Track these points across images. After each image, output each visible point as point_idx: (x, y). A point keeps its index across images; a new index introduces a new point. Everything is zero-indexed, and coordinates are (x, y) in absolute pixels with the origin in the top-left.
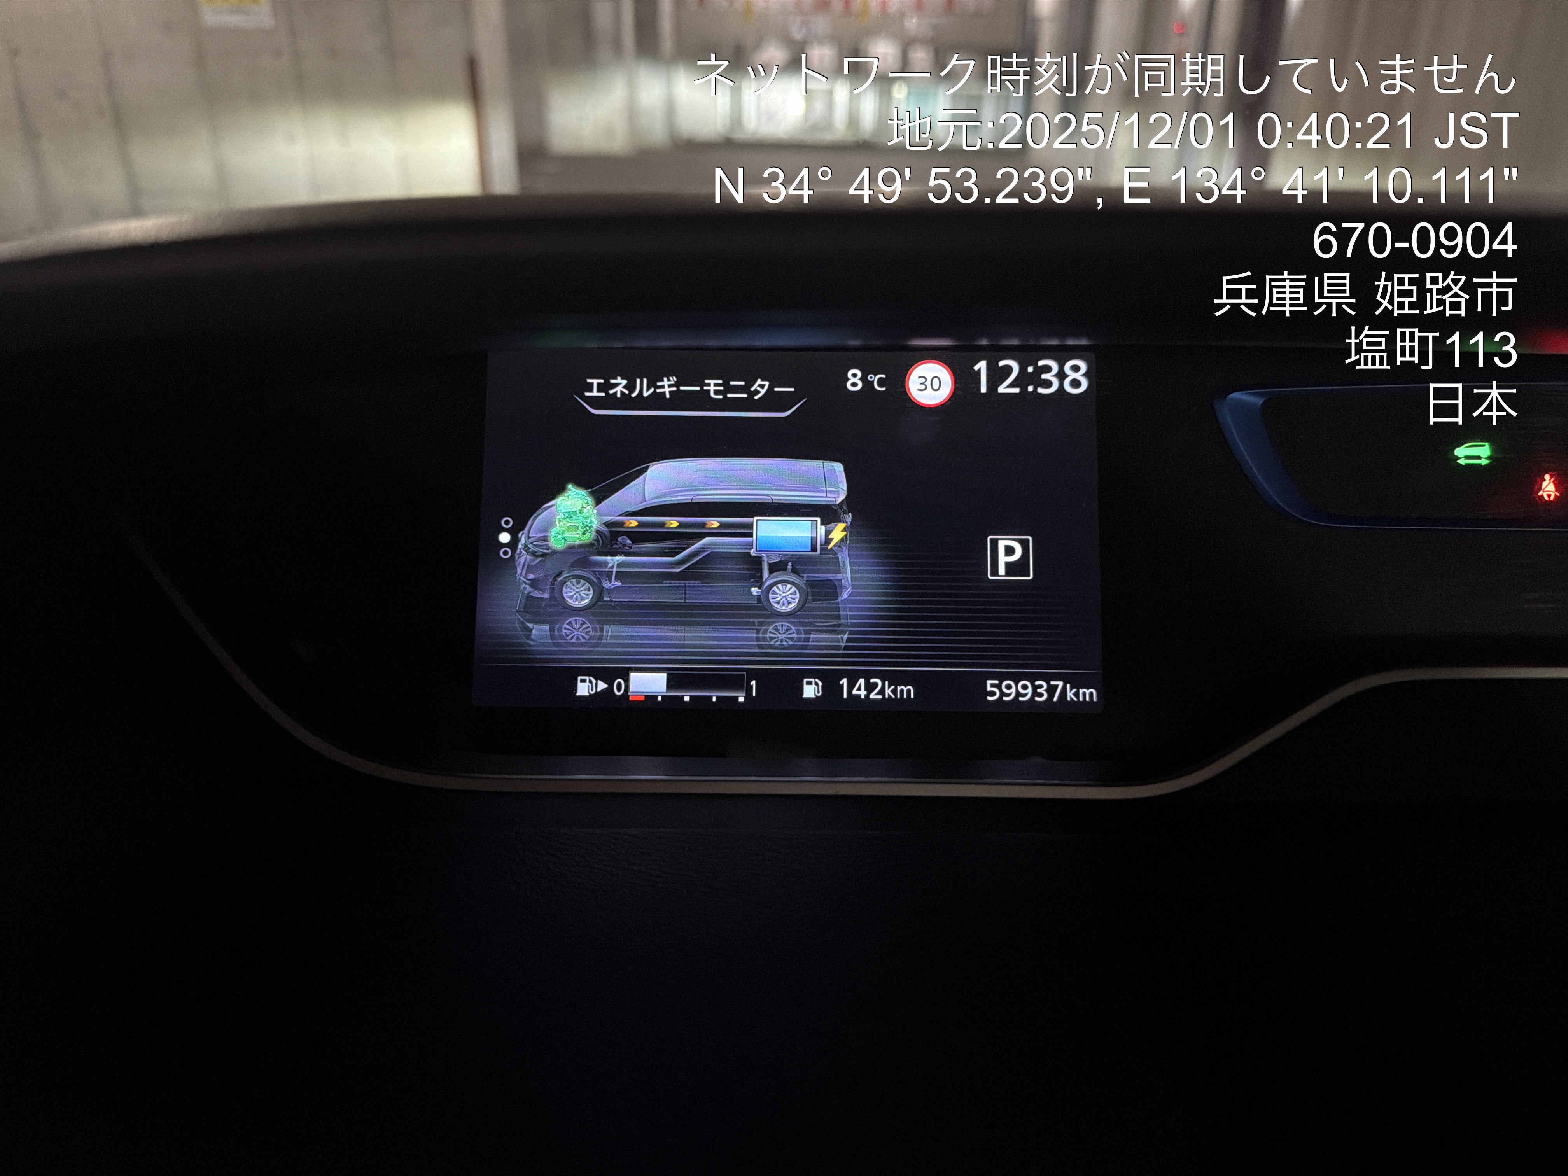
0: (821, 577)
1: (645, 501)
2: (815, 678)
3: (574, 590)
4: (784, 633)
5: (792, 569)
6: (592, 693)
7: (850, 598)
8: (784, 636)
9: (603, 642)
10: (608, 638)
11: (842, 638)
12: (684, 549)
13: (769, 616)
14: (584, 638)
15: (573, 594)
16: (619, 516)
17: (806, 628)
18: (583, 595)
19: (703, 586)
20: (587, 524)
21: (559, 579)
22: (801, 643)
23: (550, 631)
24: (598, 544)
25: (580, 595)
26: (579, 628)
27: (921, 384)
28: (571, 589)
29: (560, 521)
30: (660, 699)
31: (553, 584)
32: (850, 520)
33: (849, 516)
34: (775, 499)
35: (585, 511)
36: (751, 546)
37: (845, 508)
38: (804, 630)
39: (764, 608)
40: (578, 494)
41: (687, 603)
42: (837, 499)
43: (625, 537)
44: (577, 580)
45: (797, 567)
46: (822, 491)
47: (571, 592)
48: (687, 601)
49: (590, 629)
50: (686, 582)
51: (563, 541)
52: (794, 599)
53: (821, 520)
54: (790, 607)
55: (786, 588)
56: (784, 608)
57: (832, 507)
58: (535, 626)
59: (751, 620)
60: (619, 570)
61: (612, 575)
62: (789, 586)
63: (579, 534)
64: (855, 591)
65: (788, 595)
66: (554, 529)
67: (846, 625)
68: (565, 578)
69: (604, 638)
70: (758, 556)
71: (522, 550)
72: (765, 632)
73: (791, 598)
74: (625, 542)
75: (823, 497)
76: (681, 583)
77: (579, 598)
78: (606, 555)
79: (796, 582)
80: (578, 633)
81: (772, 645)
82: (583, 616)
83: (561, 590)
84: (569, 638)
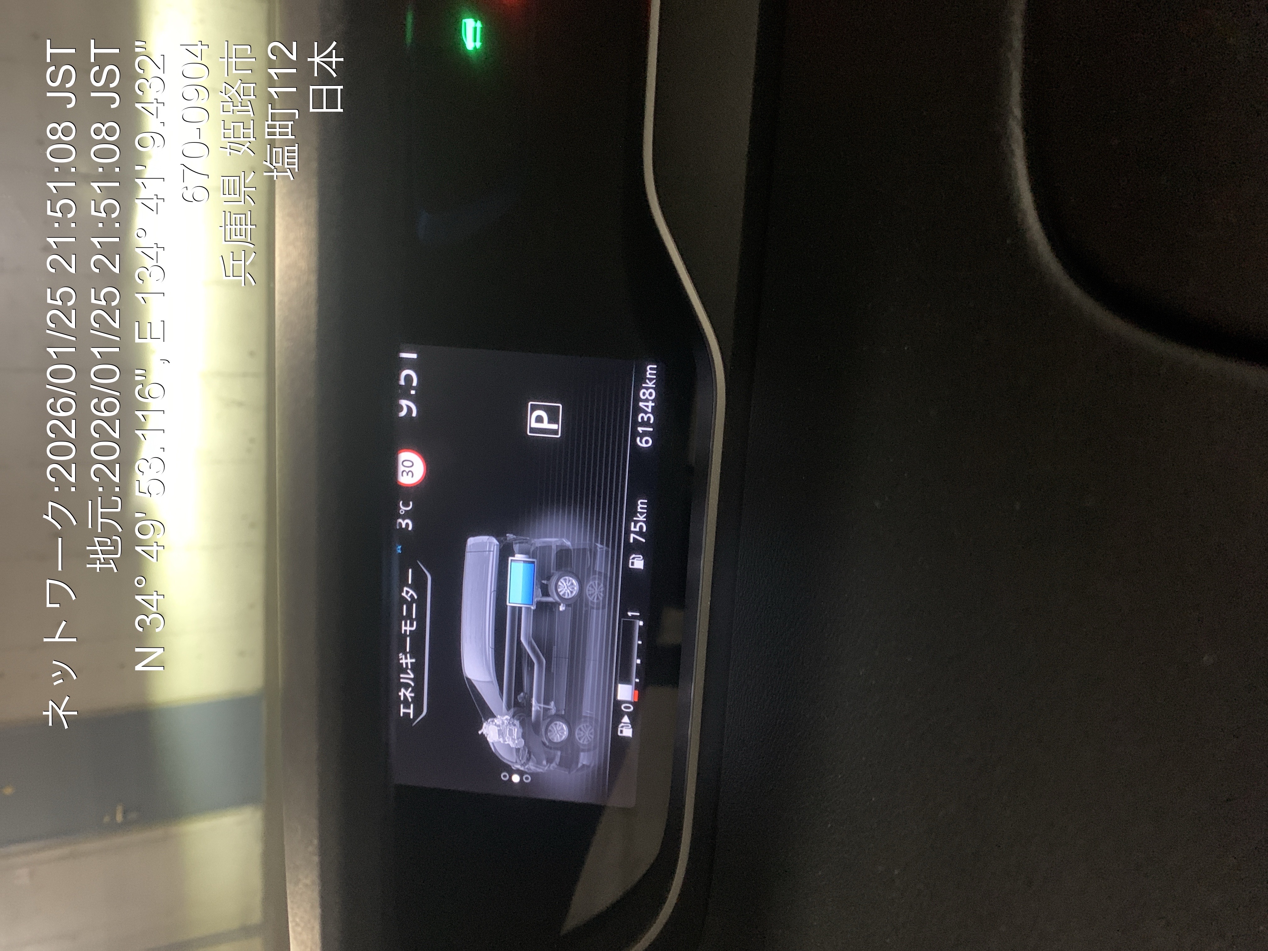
0: (554, 560)
1: (492, 682)
2: (629, 559)
3: (556, 734)
4: (595, 589)
5: (547, 580)
6: (630, 726)
7: (570, 539)
9: (594, 716)
10: (592, 713)
11: (600, 548)
13: (581, 600)
14: (591, 729)
16: (502, 700)
17: (592, 572)
19: (557, 644)
20: (507, 723)
21: (547, 744)
22: (603, 578)
23: (585, 752)
24: (522, 716)
25: (560, 730)
26: (584, 732)
28: (555, 736)
29: (505, 741)
31: (551, 748)
32: (512, 535)
33: (508, 536)
34: (494, 588)
35: (498, 723)
36: (528, 609)
37: (502, 539)
38: (593, 575)
39: (575, 604)
40: (485, 728)
41: (569, 656)
42: (495, 544)
43: (518, 697)
44: (549, 732)
45: (546, 577)
46: (489, 554)
47: (557, 736)
48: (567, 657)
49: (585, 725)
50: (553, 656)
51: (519, 740)
53: (511, 556)
54: (575, 584)
55: (561, 586)
56: (576, 588)
57: (502, 548)
58: (581, 761)
59: (584, 612)
60: (543, 703)
61: (545, 708)
62: (560, 583)
63: (514, 729)
64: (565, 536)
65: (566, 585)
66: (511, 745)
67: (590, 544)
68: (546, 739)
69: (591, 716)
70: (537, 604)
71: (526, 767)
72: (593, 603)
73: (569, 583)
74: (522, 697)
75: (493, 553)
76: (554, 660)
77: (562, 731)
78: (531, 711)
79: (557, 578)
80: (587, 733)
81: (603, 600)
82: (575, 729)
83: (556, 743)
84: (590, 739)
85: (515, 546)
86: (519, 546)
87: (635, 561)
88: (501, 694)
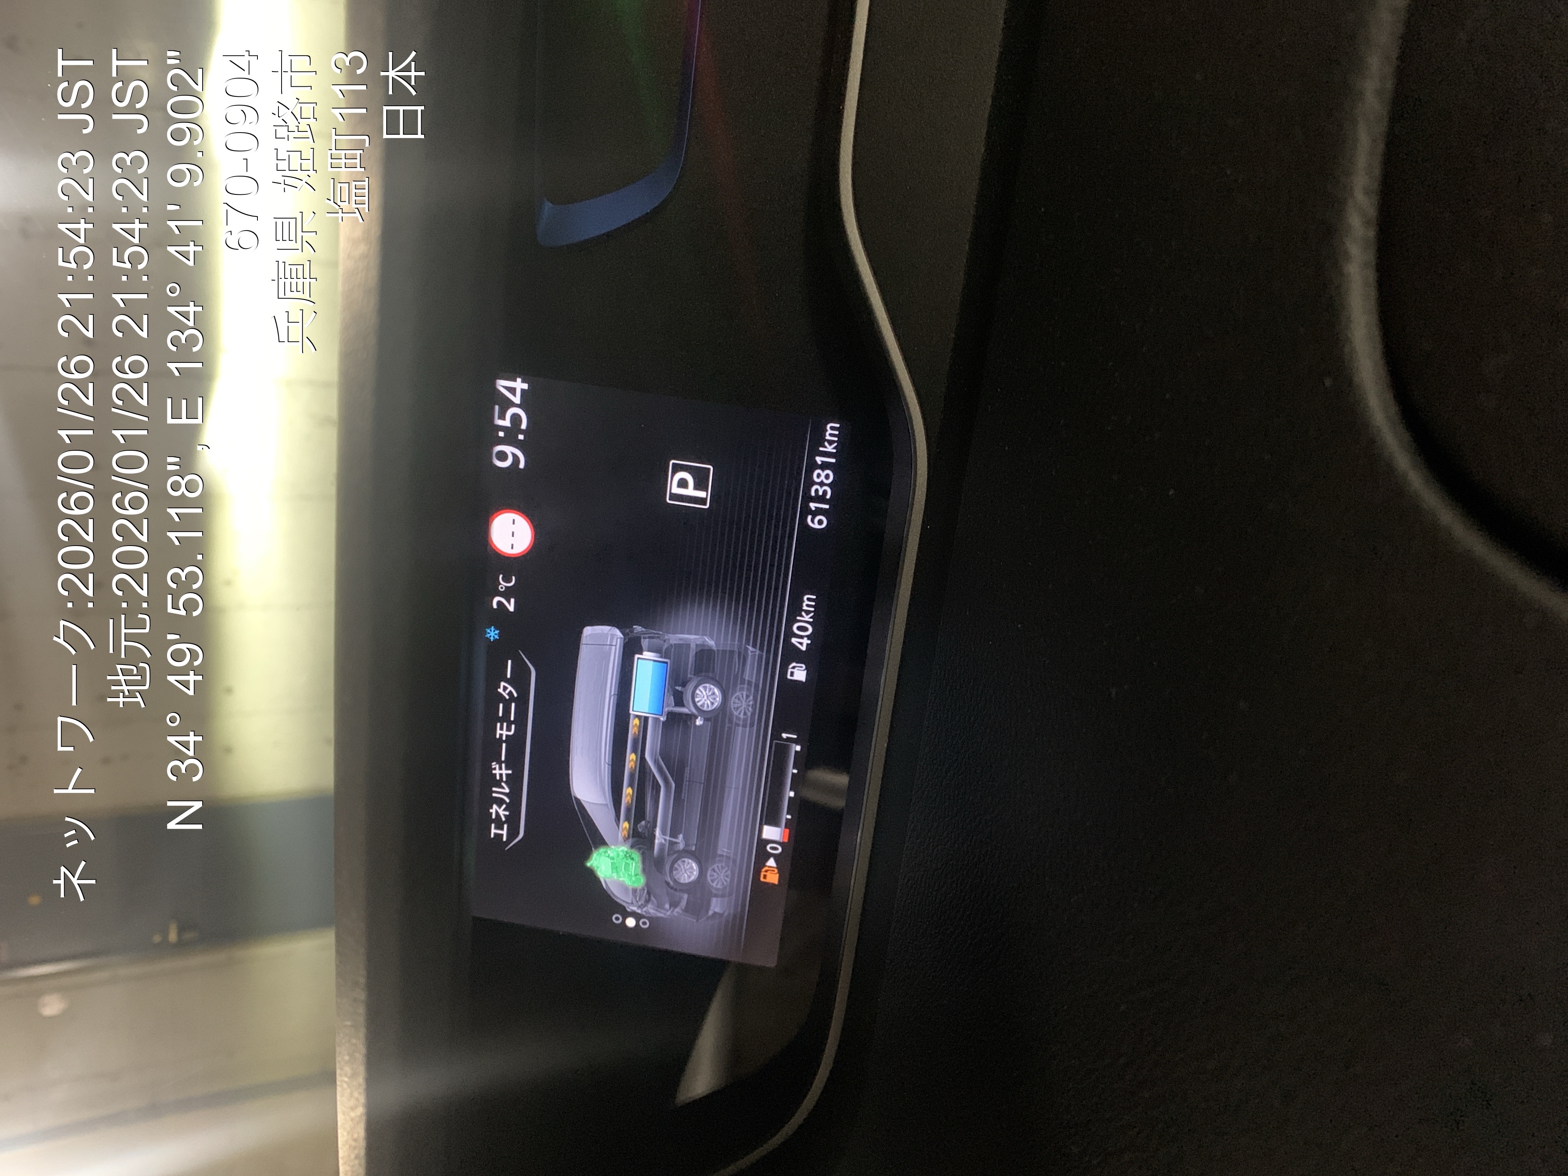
0: (692, 662)
1: (607, 805)
2: (788, 668)
3: (683, 874)
4: (742, 702)
5: (682, 687)
6: (776, 871)
7: (715, 638)
8: (744, 702)
9: (732, 856)
10: (729, 851)
11: (752, 652)
13: (724, 714)
14: (727, 871)
16: (619, 828)
17: (739, 681)
18: (688, 867)
19: (690, 765)
20: (623, 855)
21: (672, 883)
22: (753, 690)
23: (718, 897)
24: (643, 848)
25: (688, 869)
26: (718, 874)
28: (682, 875)
29: (620, 877)
30: (789, 817)
31: (676, 890)
32: (640, 627)
33: (636, 628)
34: (615, 692)
35: (611, 855)
36: (657, 720)
37: (628, 631)
38: (740, 684)
39: (716, 719)
40: (596, 860)
41: (704, 781)
42: (619, 637)
43: (639, 826)
44: (675, 870)
45: (681, 681)
46: (610, 649)
47: (685, 876)
48: (703, 782)
49: (720, 865)
50: (685, 780)
51: (637, 877)
52: (710, 689)
53: (638, 654)
54: (717, 694)
55: (699, 695)
56: (718, 699)
57: (626, 643)
58: (712, 908)
59: (726, 729)
60: (669, 835)
61: (672, 841)
62: (698, 692)
63: (632, 863)
64: (708, 633)
65: (706, 694)
66: (627, 882)
67: (740, 647)
68: (671, 879)
69: (728, 855)
70: (667, 715)
71: (644, 909)
72: (738, 718)
73: (709, 692)
74: (643, 826)
75: (616, 649)
76: (686, 783)
77: (691, 870)
78: (653, 843)
79: (694, 686)
80: (722, 875)
81: (751, 715)
82: (707, 870)
83: (682, 884)
84: (725, 883)
85: (644, 641)
86: (649, 641)
87: (795, 670)
88: (617, 820)
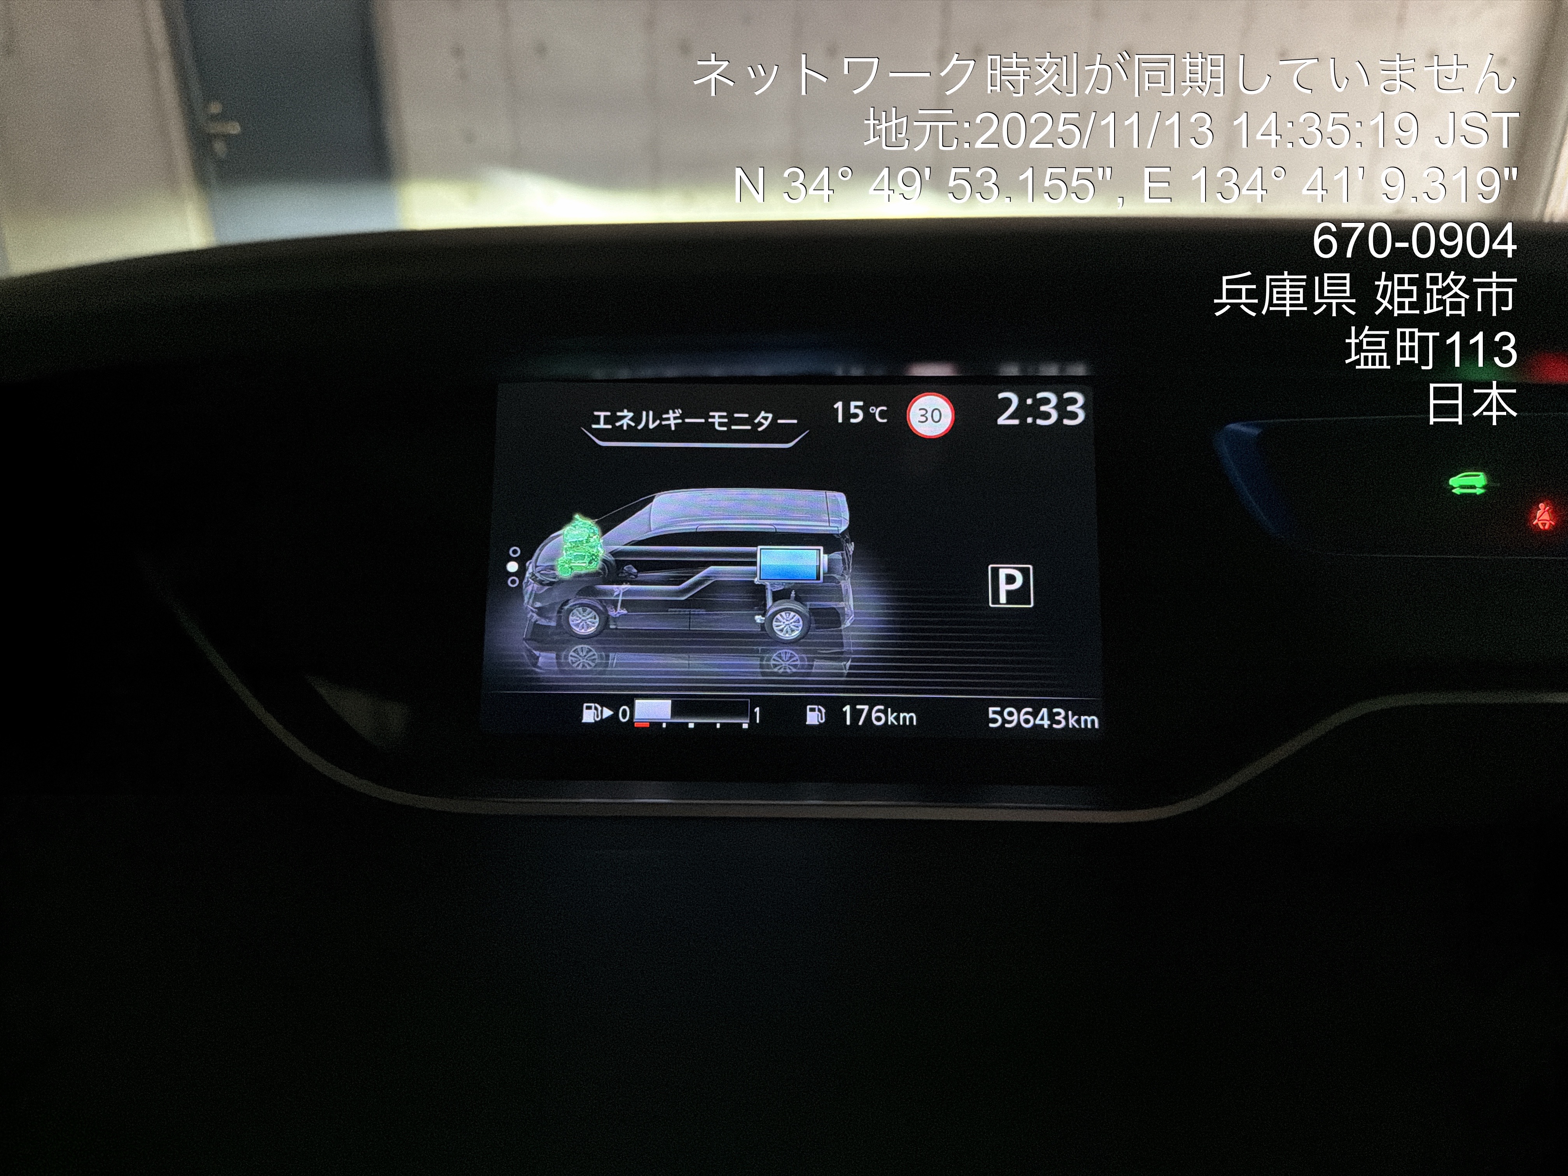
0: (824, 605)
1: (650, 530)
2: (818, 705)
3: (580, 618)
4: (788, 661)
5: (795, 597)
6: (598, 719)
7: (853, 626)
8: (788, 663)
9: (609, 669)
10: (614, 666)
11: (845, 665)
12: (689, 578)
13: (771, 644)
14: (589, 665)
15: (579, 621)
16: (626, 545)
18: (589, 623)
19: (707, 614)
20: (594, 553)
21: (566, 607)
22: (803, 671)
23: (557, 658)
24: (605, 573)
25: (586, 623)
26: (585, 656)
27: (922, 416)
28: (578, 617)
29: (566, 551)
30: (664, 725)
31: (559, 612)
32: (853, 549)
33: (851, 545)
34: (779, 529)
35: (592, 540)
36: (754, 574)
37: (847, 537)
38: (807, 657)
39: (767, 636)
40: (585, 524)
41: (692, 630)
42: (839, 528)
43: (630, 566)
44: (583, 609)
45: (801, 596)
46: (824, 521)
47: (577, 620)
48: (691, 629)
49: (596, 657)
50: (692, 610)
51: (570, 569)
52: (797, 627)
53: (824, 549)
54: (793, 635)
55: (789, 616)
56: (787, 635)
57: (835, 538)
58: (541, 653)
59: (755, 648)
60: (624, 598)
61: (618, 603)
62: (792, 614)
63: (585, 563)
64: (857, 618)
65: (791, 623)
66: (562, 558)
67: (848, 652)
68: (571, 606)
69: (609, 665)
70: (761, 585)
71: (529, 579)
72: (768, 660)
73: (794, 626)
74: (631, 571)
75: (827, 526)
76: (685, 611)
77: (585, 627)
78: (612, 583)
79: (799, 610)
80: (585, 660)
81: (775, 672)
82: (589, 644)
83: (568, 618)
84: (576, 664)
85: (839, 554)
86: (839, 559)
88: (633, 543)
